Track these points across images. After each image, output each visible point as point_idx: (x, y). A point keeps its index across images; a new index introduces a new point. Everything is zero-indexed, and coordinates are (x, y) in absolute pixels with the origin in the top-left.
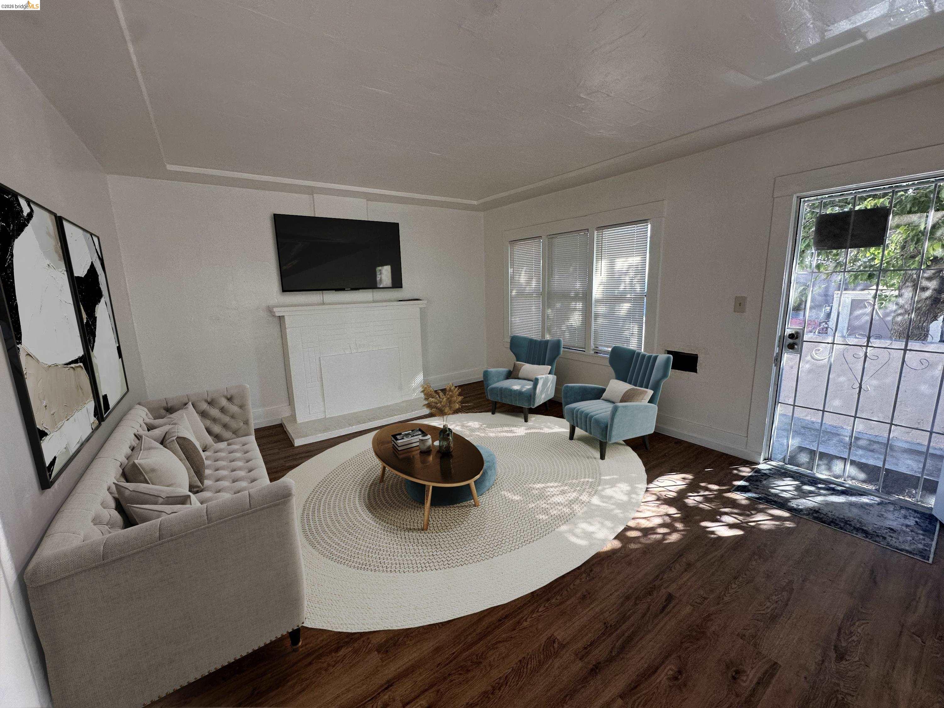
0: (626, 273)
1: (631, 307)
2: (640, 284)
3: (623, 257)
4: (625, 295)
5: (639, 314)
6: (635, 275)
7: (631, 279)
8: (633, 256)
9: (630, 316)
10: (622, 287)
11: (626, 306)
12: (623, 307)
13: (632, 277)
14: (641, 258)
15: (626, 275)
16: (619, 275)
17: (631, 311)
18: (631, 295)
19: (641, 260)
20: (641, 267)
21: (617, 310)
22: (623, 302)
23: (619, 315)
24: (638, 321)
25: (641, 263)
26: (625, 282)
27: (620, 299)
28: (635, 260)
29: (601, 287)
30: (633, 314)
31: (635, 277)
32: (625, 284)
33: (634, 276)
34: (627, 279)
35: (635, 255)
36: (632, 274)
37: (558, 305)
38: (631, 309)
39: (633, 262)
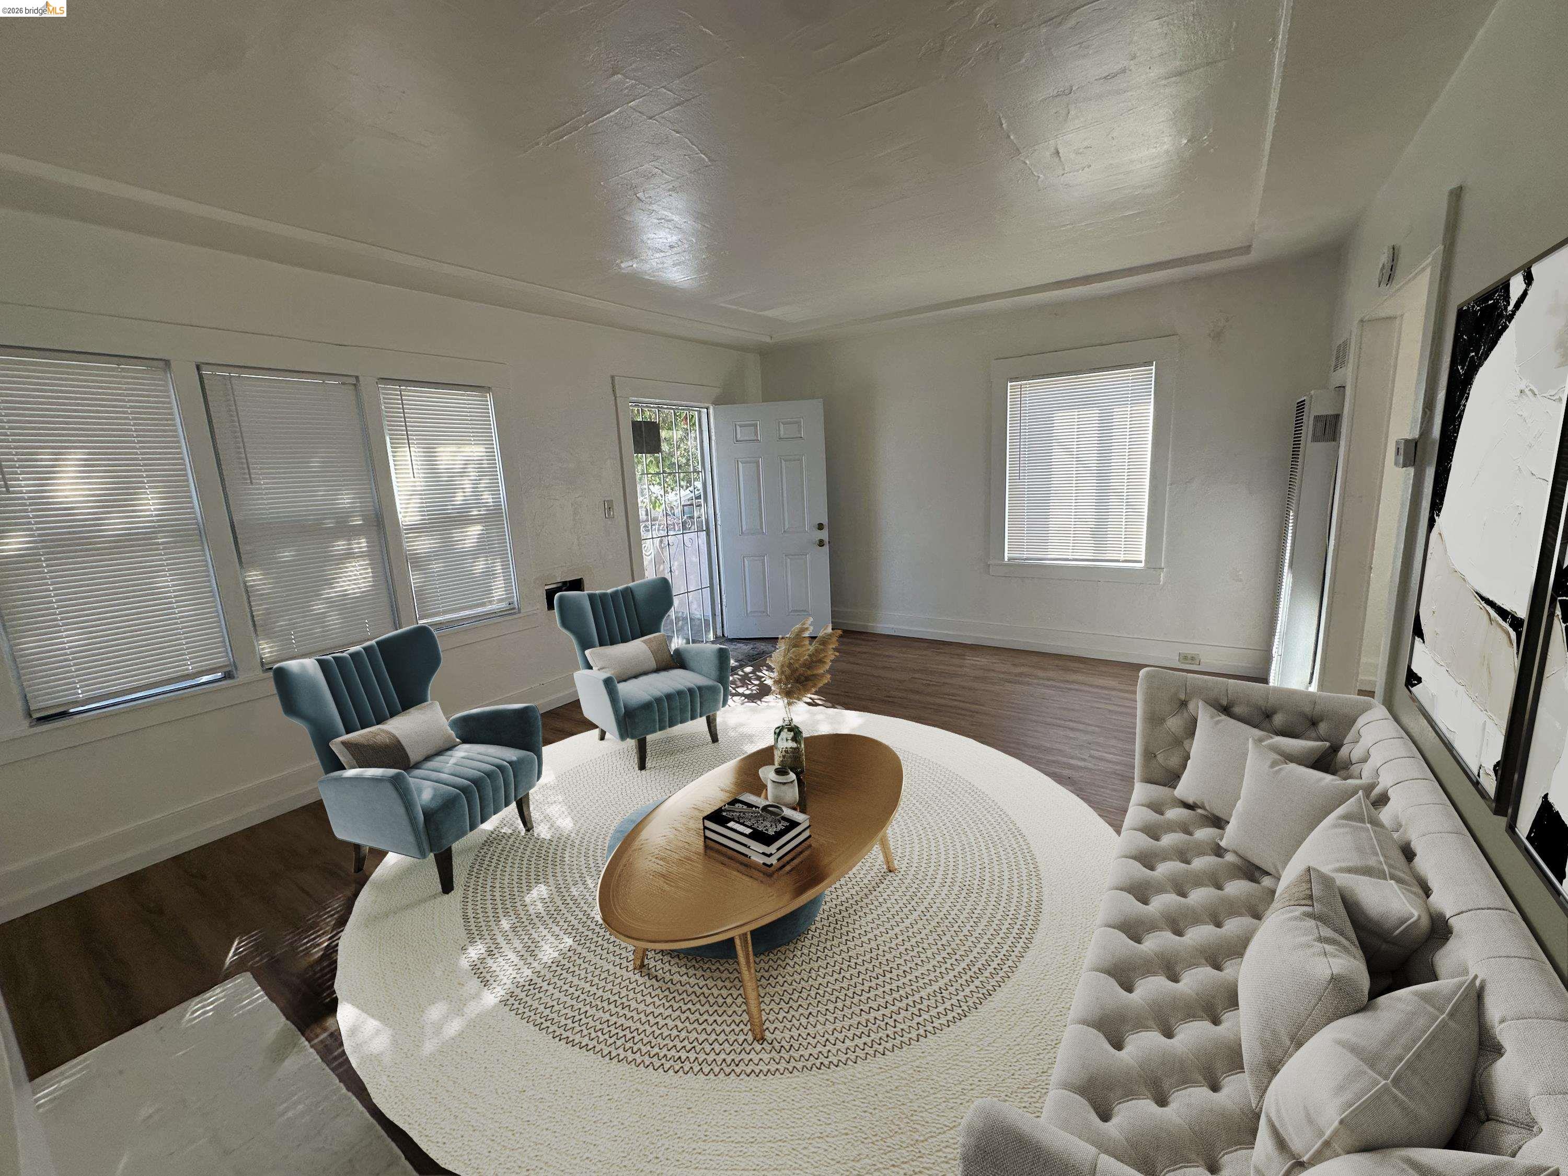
0: (463, 473)
1: (483, 530)
2: (489, 491)
3: (453, 444)
4: (470, 512)
5: (498, 540)
6: (479, 476)
7: (474, 484)
8: (471, 444)
9: (483, 547)
10: (459, 498)
11: (475, 530)
12: (468, 533)
13: (476, 480)
14: (486, 448)
15: (462, 476)
16: (449, 477)
17: (484, 538)
18: (479, 511)
19: (486, 452)
20: (488, 464)
21: (457, 541)
22: (468, 524)
23: (463, 548)
24: (499, 551)
25: (487, 456)
26: (463, 488)
27: (461, 519)
28: (476, 451)
29: (416, 500)
30: (488, 541)
31: (480, 480)
32: (464, 492)
33: (478, 478)
34: (467, 484)
35: (473, 443)
36: (473, 474)
37: (287, 555)
38: (483, 534)
39: (472, 454)
